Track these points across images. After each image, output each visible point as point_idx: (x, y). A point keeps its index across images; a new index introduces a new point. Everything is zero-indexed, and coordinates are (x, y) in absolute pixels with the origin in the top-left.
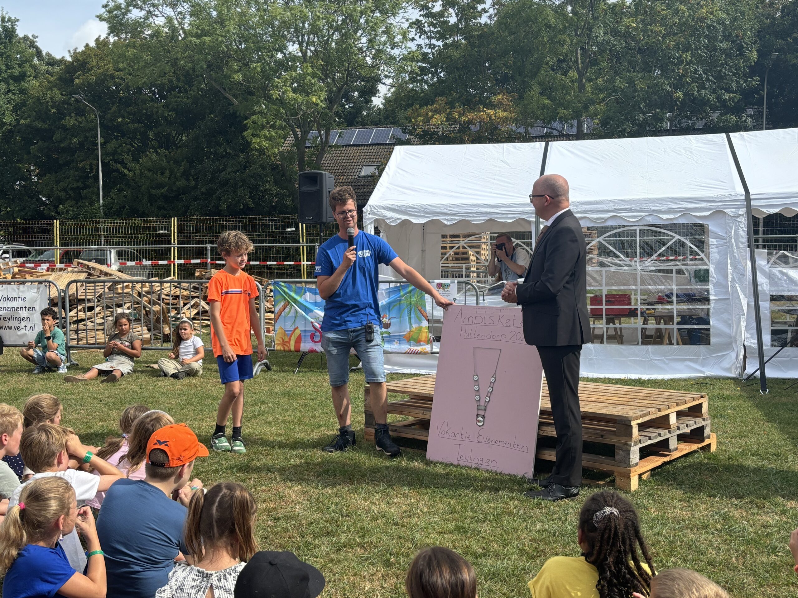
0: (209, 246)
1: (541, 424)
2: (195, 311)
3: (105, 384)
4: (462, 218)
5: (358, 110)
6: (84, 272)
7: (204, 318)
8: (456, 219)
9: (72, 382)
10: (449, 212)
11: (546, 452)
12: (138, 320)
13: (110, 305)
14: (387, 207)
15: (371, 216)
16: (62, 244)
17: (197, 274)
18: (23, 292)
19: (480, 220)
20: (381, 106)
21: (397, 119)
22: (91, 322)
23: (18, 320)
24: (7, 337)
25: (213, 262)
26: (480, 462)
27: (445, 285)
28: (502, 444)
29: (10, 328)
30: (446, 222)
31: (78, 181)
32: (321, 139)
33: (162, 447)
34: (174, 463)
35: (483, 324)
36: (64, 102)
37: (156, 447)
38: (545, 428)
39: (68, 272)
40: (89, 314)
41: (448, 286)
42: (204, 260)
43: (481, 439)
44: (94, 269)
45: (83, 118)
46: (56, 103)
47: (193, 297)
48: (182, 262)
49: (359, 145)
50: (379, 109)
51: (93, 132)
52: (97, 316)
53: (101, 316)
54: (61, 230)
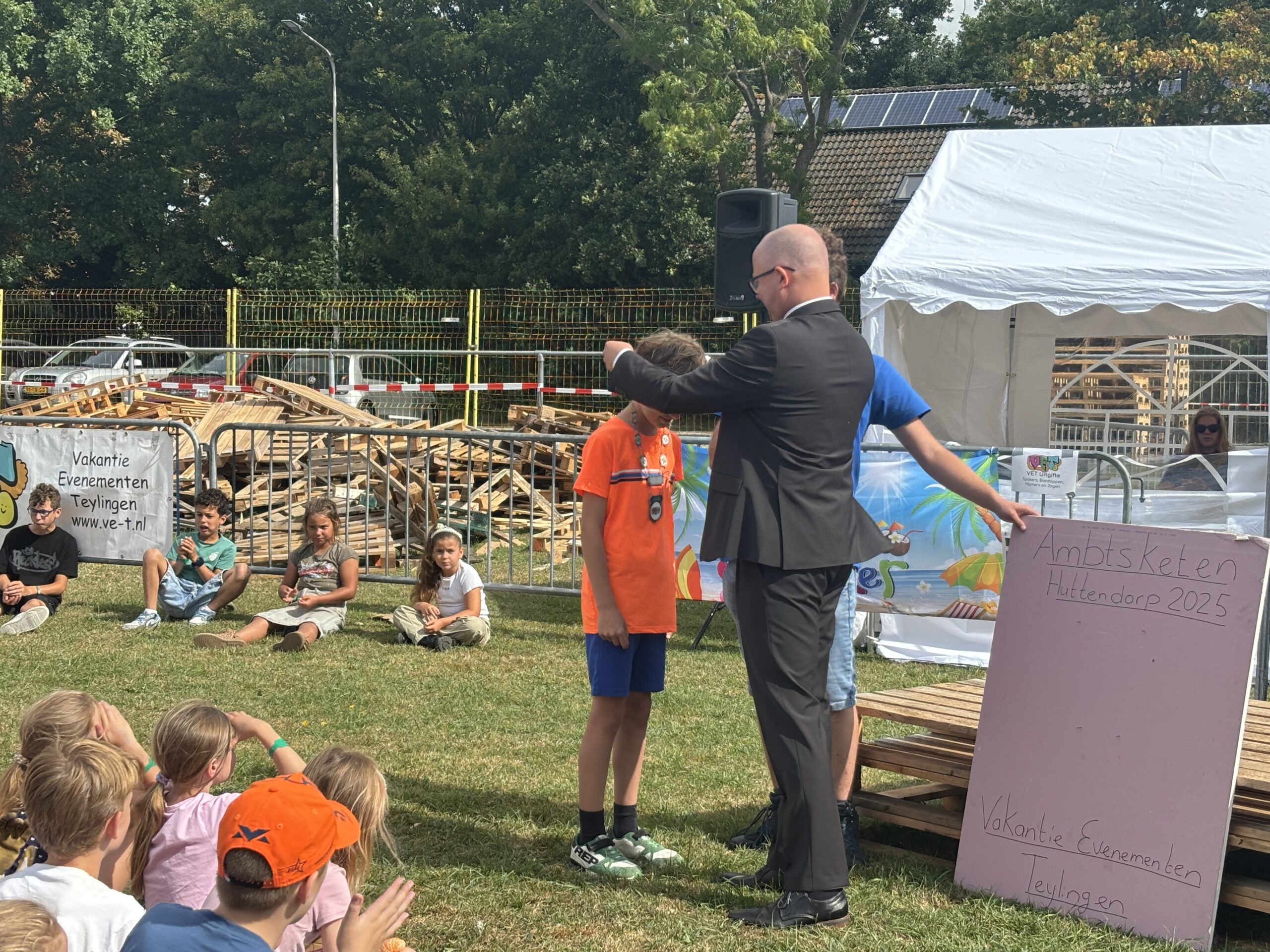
0: (541, 354)
1: (1239, 819)
2: (504, 497)
4: (1096, 301)
5: (899, 47)
6: (275, 404)
7: (521, 512)
8: (1081, 304)
10: (1064, 286)
11: (1248, 889)
12: (376, 513)
13: (322, 477)
14: (918, 274)
15: (878, 295)
16: (241, 342)
17: (512, 415)
18: (122, 446)
19: (1141, 305)
20: (956, 41)
21: (990, 67)
22: (283, 513)
23: (111, 507)
24: (88, 543)
25: (549, 390)
26: (1083, 902)
27: (1048, 460)
28: (1139, 863)
29: (95, 523)
30: (1056, 311)
31: (284, 204)
32: (812, 116)
34: (284, 879)
37: (241, 843)
38: (1248, 831)
39: (244, 403)
40: (277, 496)
41: (1057, 462)
42: (530, 385)
43: (1087, 846)
44: (298, 398)
45: (299, 68)
46: (243, 34)
47: (498, 467)
48: (484, 387)
49: (898, 130)
50: (950, 45)
51: (321, 98)
52: (295, 500)
53: (303, 499)
54: (241, 309)
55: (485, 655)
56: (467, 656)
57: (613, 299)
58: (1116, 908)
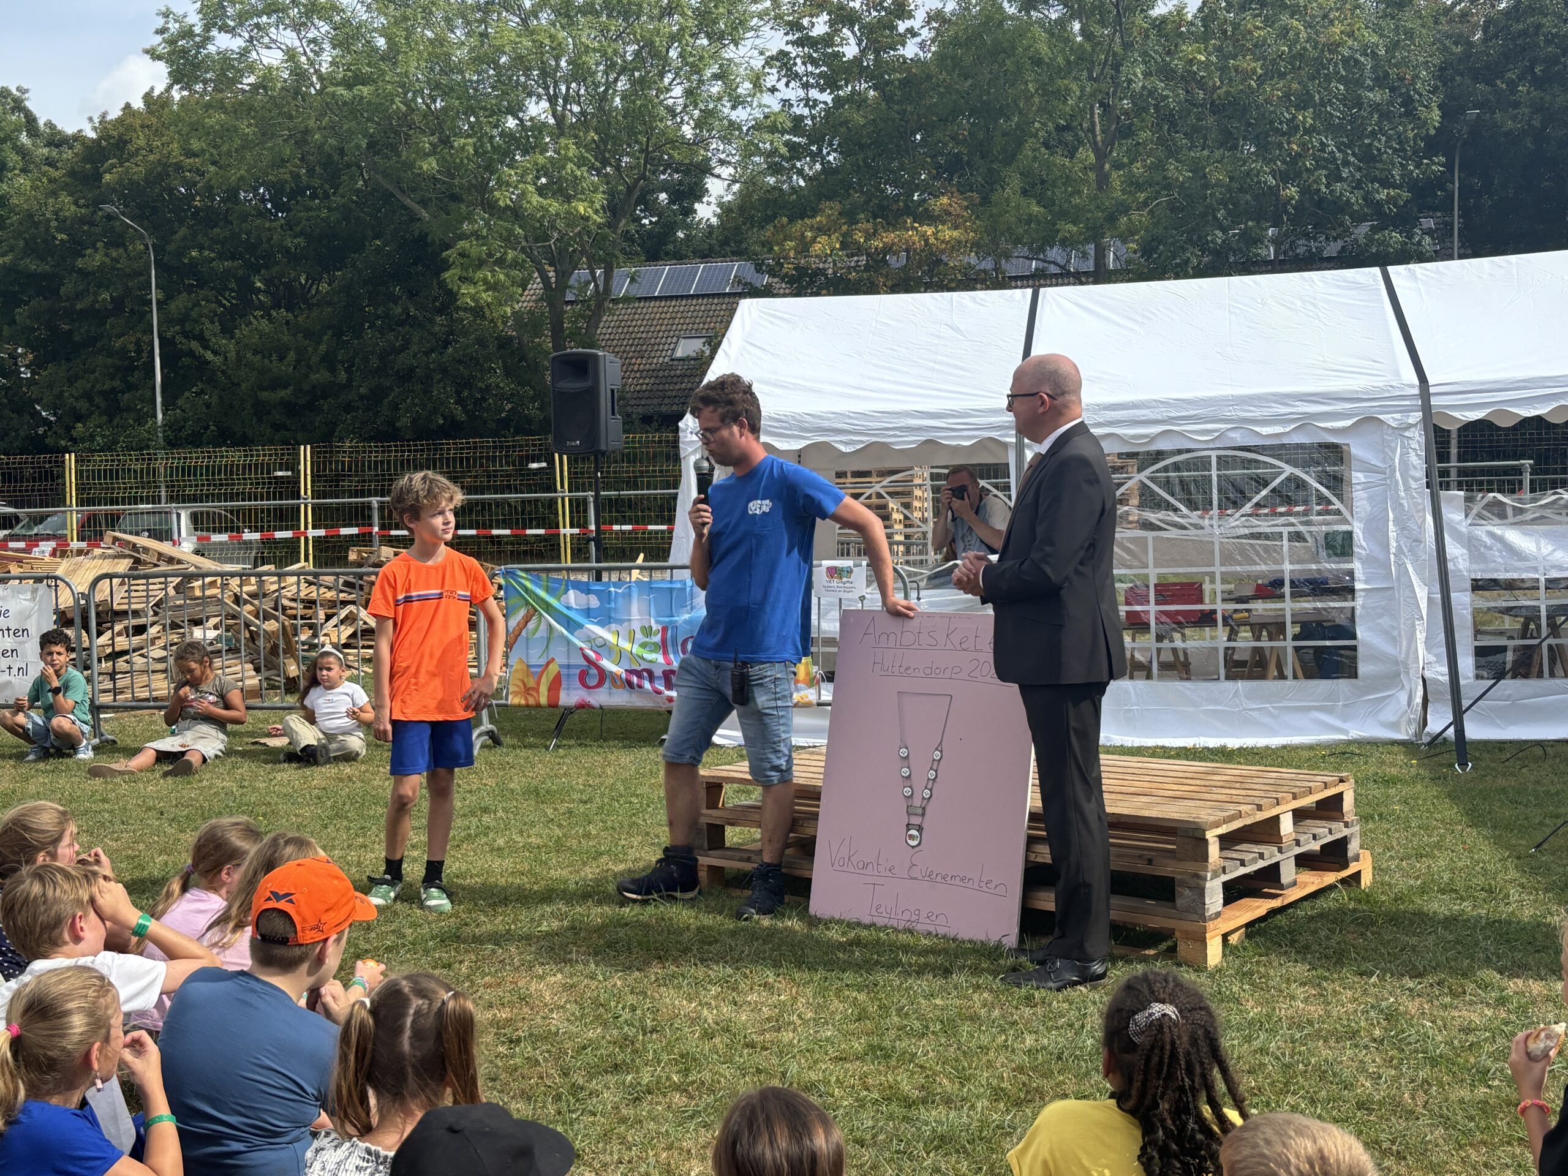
0: (375, 501)
1: (1030, 840)
2: (350, 631)
3: (170, 779)
4: (874, 439)
5: (666, 228)
6: (125, 556)
7: (365, 643)
8: (862, 442)
9: (104, 777)
10: (846, 427)
11: (1040, 894)
12: (233, 650)
13: (178, 621)
16: (81, 502)
17: (352, 556)
18: (3, 599)
19: (909, 442)
20: (714, 221)
21: (744, 246)
22: (142, 655)
25: (384, 532)
26: (914, 918)
27: (842, 570)
28: (957, 881)
30: (843, 448)
31: (112, 377)
32: (596, 286)
33: (282, 905)
34: (307, 936)
35: (916, 646)
36: (82, 220)
37: (271, 904)
38: (1037, 848)
39: (94, 558)
40: (136, 640)
41: (850, 571)
42: (366, 529)
43: (915, 872)
44: (146, 550)
45: (121, 250)
46: (65, 221)
47: (345, 603)
48: (321, 532)
49: (671, 298)
50: (710, 226)
51: (142, 279)
52: (153, 644)
53: (160, 643)
54: (79, 474)
55: (363, 768)
56: (347, 769)
57: (436, 450)
58: (941, 920)
